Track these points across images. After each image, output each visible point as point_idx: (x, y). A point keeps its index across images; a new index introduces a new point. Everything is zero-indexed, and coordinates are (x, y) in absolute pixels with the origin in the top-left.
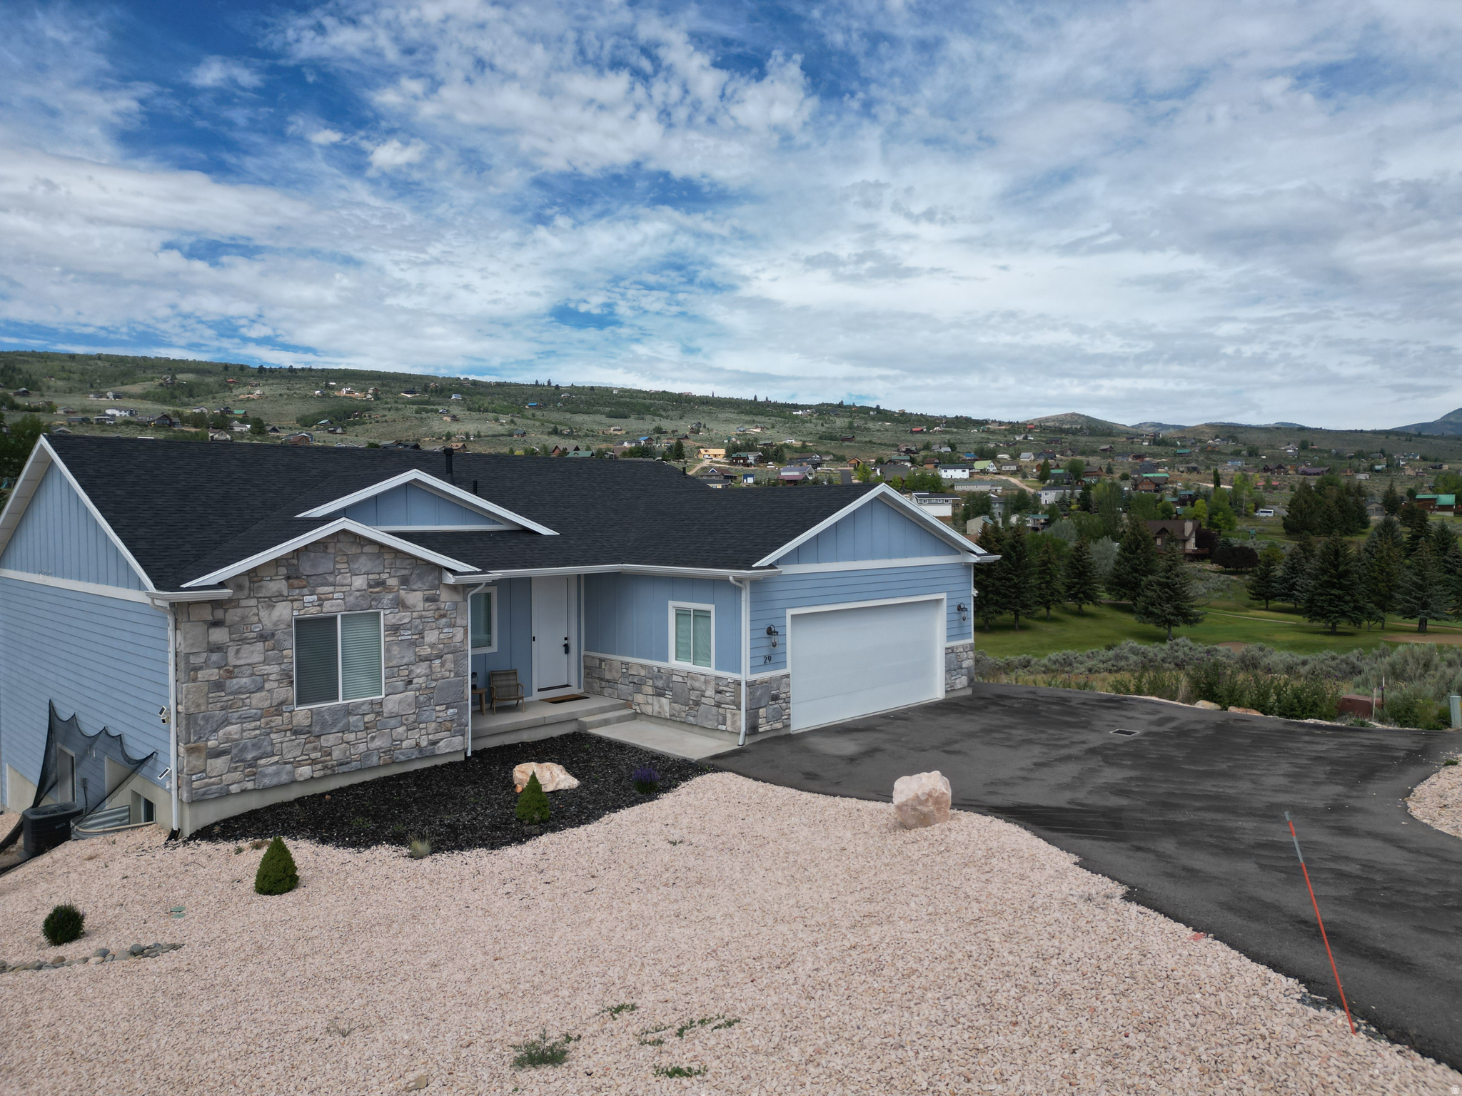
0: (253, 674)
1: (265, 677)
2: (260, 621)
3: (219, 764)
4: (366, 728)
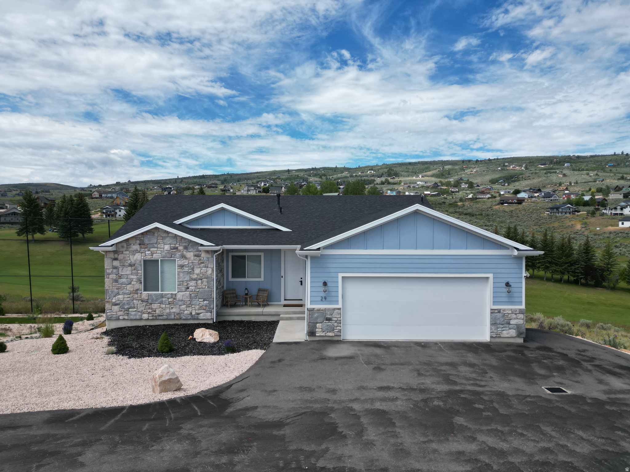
0: (127, 278)
1: (132, 280)
2: (130, 260)
3: (116, 308)
4: (169, 304)
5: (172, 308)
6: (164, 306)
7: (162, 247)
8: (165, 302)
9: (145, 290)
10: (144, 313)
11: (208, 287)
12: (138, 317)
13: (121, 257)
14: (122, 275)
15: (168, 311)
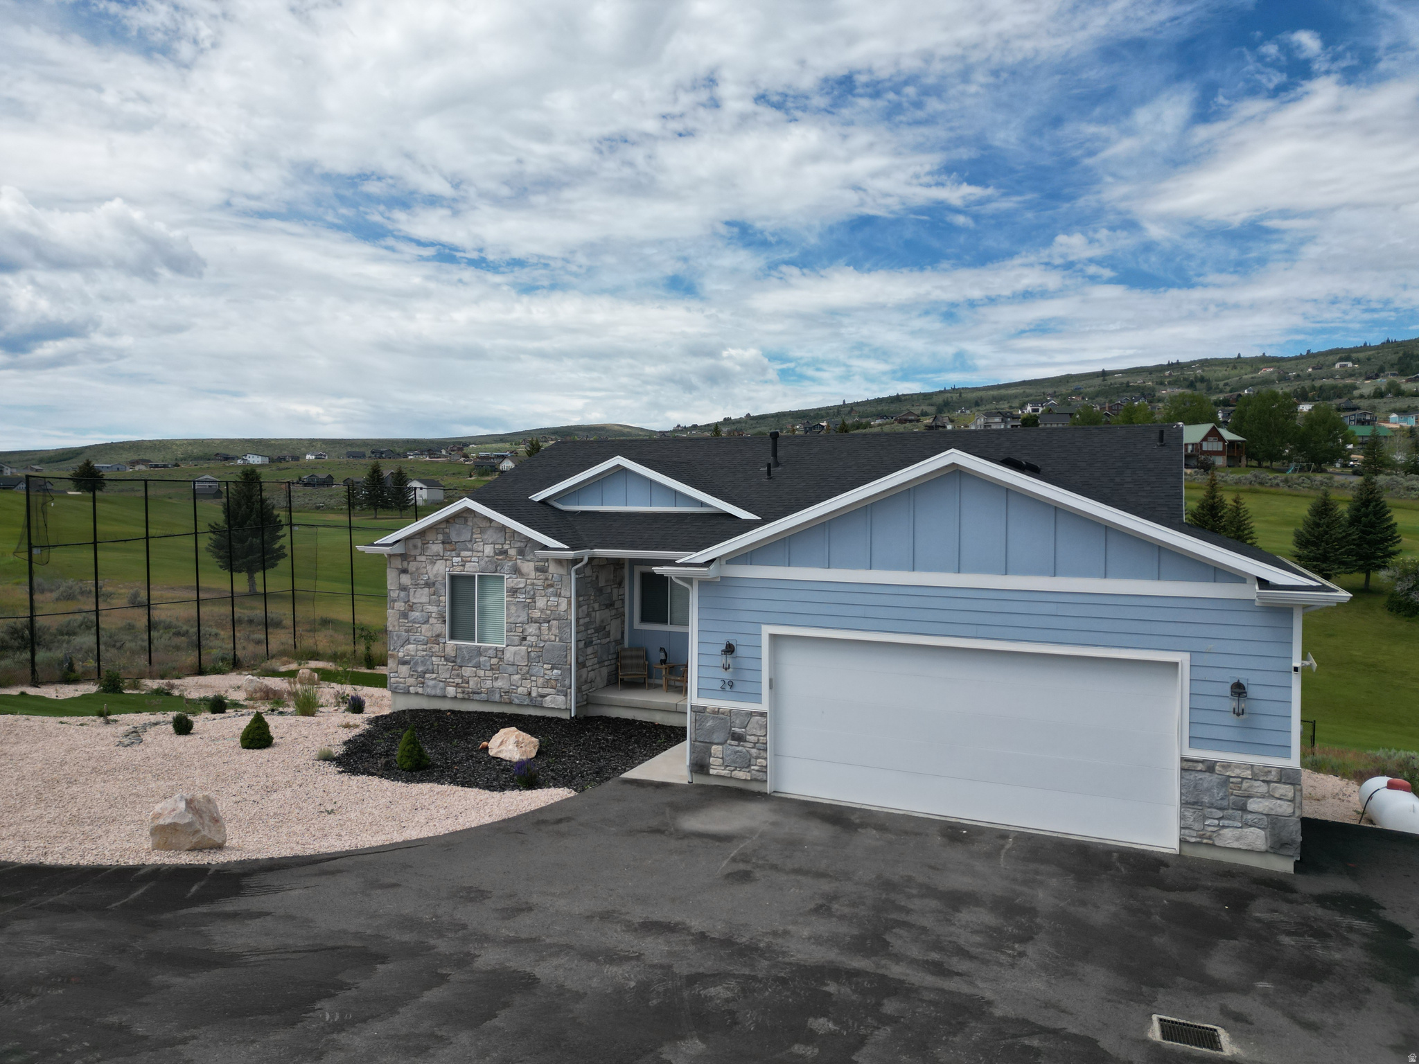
0: (422, 611)
1: (429, 615)
2: (427, 573)
3: (404, 670)
4: (492, 669)
5: (497, 679)
6: (482, 673)
7: (480, 549)
8: (484, 666)
9: (452, 637)
10: (447, 684)
11: (561, 640)
12: (438, 692)
13: (412, 566)
14: (414, 603)
15: (488, 684)
